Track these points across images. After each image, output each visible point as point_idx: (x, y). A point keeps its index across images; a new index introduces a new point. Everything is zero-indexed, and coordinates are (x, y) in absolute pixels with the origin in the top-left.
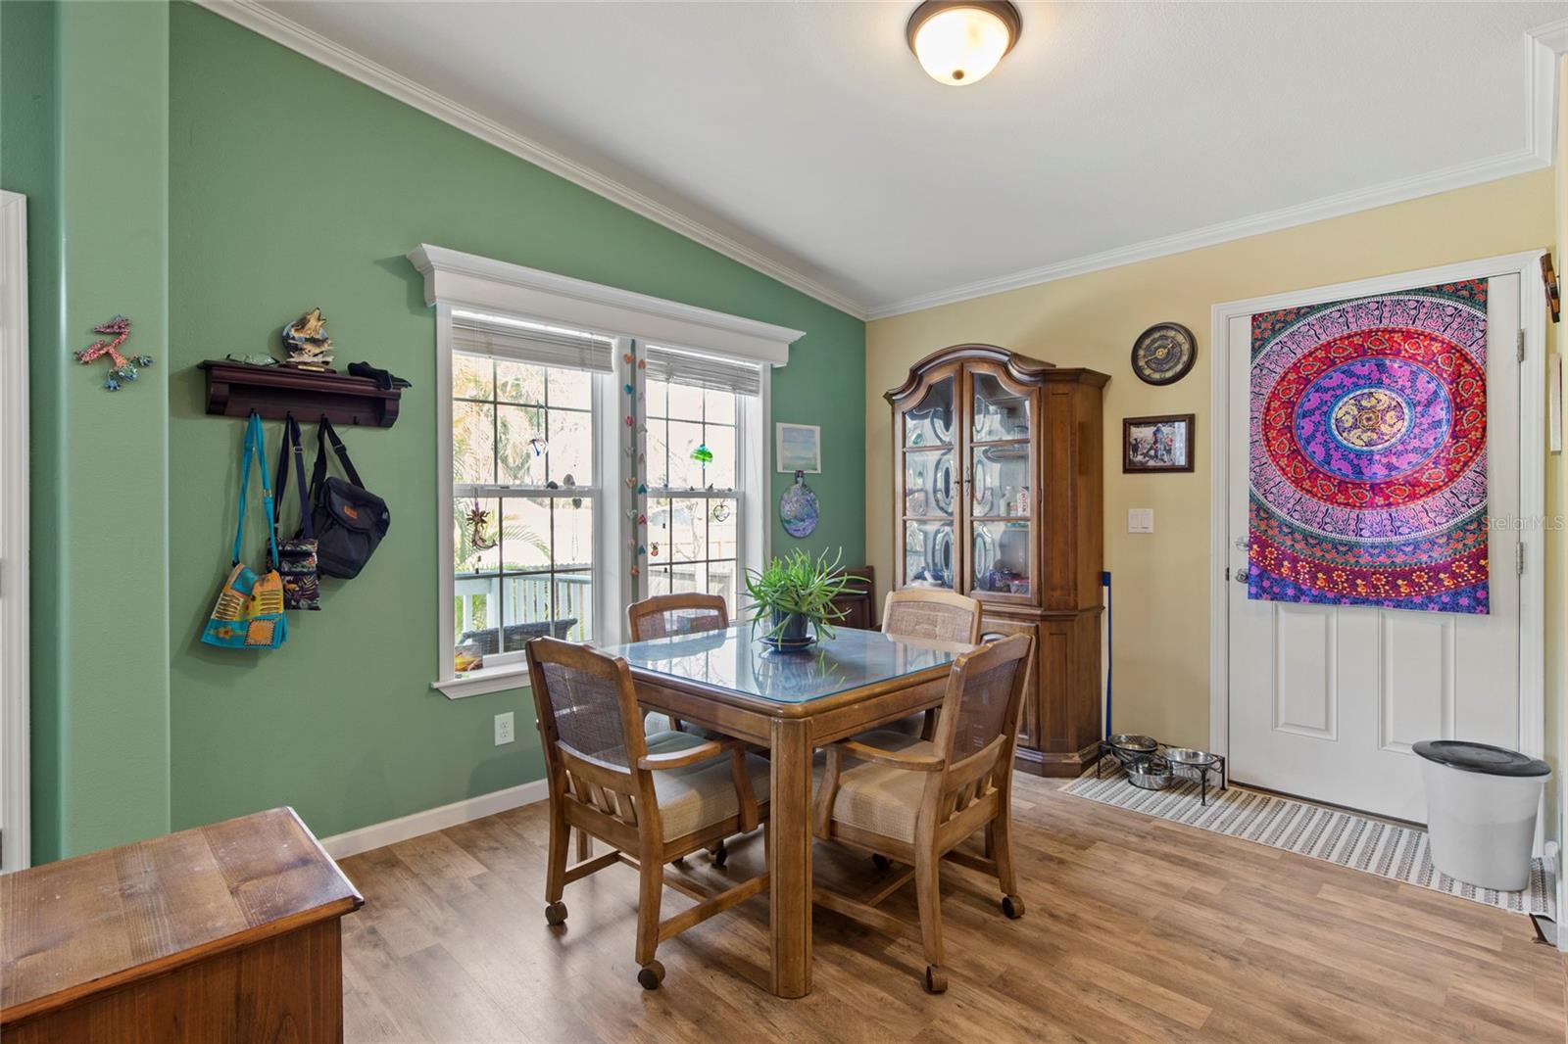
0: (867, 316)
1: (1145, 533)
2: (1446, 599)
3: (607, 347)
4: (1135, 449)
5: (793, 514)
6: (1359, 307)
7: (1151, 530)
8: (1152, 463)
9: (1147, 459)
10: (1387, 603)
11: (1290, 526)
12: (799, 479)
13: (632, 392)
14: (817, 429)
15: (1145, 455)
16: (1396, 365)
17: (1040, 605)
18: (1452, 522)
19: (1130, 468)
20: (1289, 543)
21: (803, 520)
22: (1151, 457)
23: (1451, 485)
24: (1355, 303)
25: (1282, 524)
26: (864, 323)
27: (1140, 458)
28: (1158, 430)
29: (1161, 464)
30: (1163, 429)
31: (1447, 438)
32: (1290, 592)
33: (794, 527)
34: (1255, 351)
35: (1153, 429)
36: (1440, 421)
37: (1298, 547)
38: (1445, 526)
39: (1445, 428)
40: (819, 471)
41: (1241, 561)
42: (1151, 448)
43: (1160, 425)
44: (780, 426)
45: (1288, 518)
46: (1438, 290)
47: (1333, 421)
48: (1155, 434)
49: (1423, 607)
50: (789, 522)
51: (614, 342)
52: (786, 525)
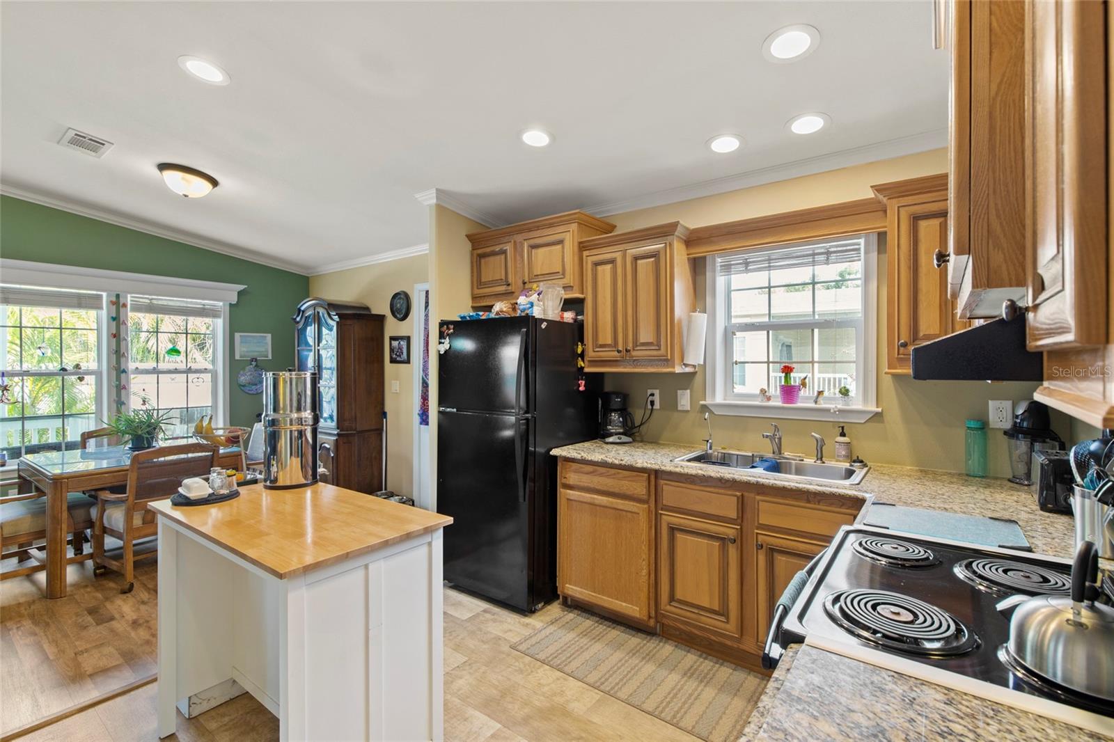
0: (308, 274)
1: (398, 392)
3: (100, 297)
5: (247, 381)
8: (398, 359)
9: (396, 356)
12: (253, 363)
13: (117, 320)
14: (269, 336)
15: (396, 354)
17: (338, 428)
19: (393, 361)
21: (256, 385)
22: (398, 356)
26: (308, 278)
28: (399, 342)
29: (401, 359)
30: (401, 342)
33: (248, 388)
40: (270, 357)
42: (398, 352)
43: (400, 340)
44: (237, 335)
48: (398, 345)
50: (244, 386)
51: (104, 294)
52: (242, 388)
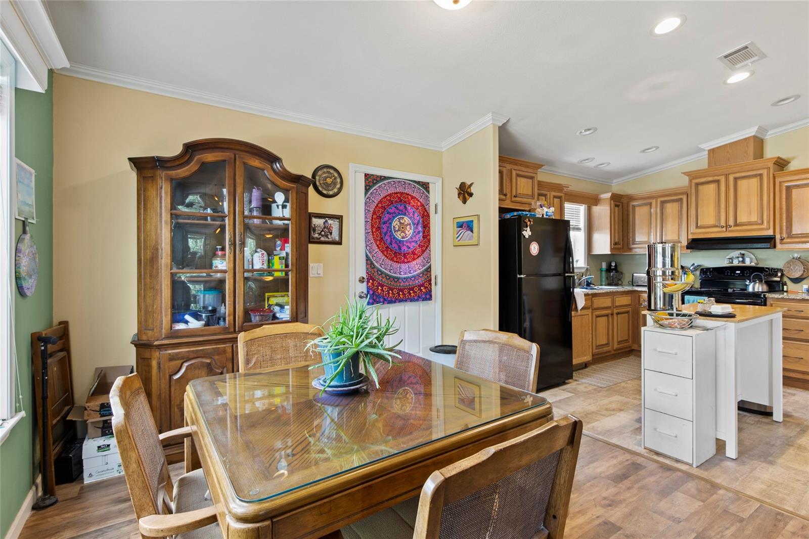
1: (319, 277)
2: (424, 296)
4: (314, 230)
6: (399, 182)
7: (322, 275)
8: (322, 239)
9: (320, 236)
10: (408, 300)
11: (381, 271)
15: (320, 234)
16: (409, 208)
18: (424, 269)
19: (312, 241)
20: (381, 279)
22: (323, 236)
23: (423, 255)
24: (398, 180)
25: (378, 270)
27: (316, 235)
28: (326, 221)
29: (327, 239)
30: (329, 221)
31: (422, 238)
32: (382, 300)
34: (367, 190)
35: (324, 220)
36: (420, 231)
37: (383, 280)
38: (422, 270)
39: (421, 234)
41: (363, 288)
42: (323, 231)
43: (327, 219)
45: (380, 267)
46: (418, 183)
47: (392, 227)
48: (324, 223)
49: (417, 300)
